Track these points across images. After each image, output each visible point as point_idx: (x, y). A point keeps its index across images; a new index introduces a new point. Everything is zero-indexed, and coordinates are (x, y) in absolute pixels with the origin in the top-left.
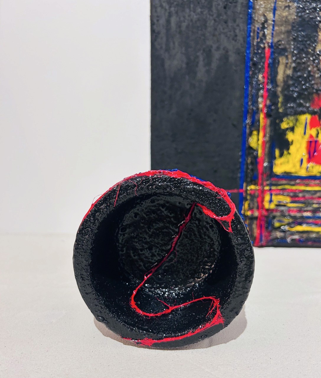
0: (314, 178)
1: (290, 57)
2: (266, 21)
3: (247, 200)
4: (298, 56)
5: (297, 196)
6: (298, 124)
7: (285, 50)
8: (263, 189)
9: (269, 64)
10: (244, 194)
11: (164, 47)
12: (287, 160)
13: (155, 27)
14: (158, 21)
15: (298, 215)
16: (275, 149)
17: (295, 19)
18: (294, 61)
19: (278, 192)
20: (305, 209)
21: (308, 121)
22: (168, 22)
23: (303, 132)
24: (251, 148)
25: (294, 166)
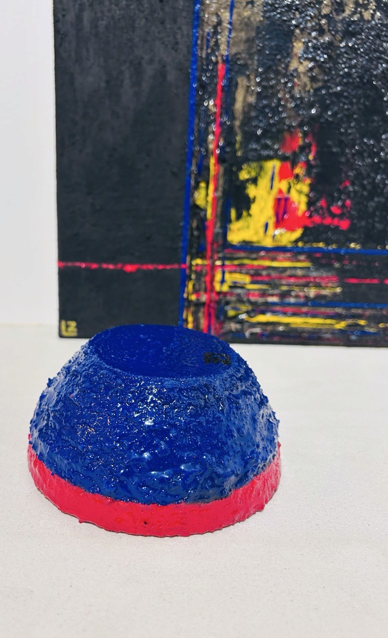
0: (282, 249)
1: (252, 77)
2: (220, 23)
3: (191, 279)
4: (264, 76)
5: (260, 275)
6: (262, 174)
7: (245, 66)
8: (213, 263)
9: (223, 87)
10: (188, 271)
11: (73, 54)
12: (246, 224)
13: (60, 25)
14: (64, 16)
15: (261, 300)
16: (230, 208)
17: (260, 21)
18: (259, 84)
19: (233, 269)
20: (271, 292)
21: (277, 170)
22: (79, 18)
23: (269, 185)
24: (197, 207)
25: (256, 233)
